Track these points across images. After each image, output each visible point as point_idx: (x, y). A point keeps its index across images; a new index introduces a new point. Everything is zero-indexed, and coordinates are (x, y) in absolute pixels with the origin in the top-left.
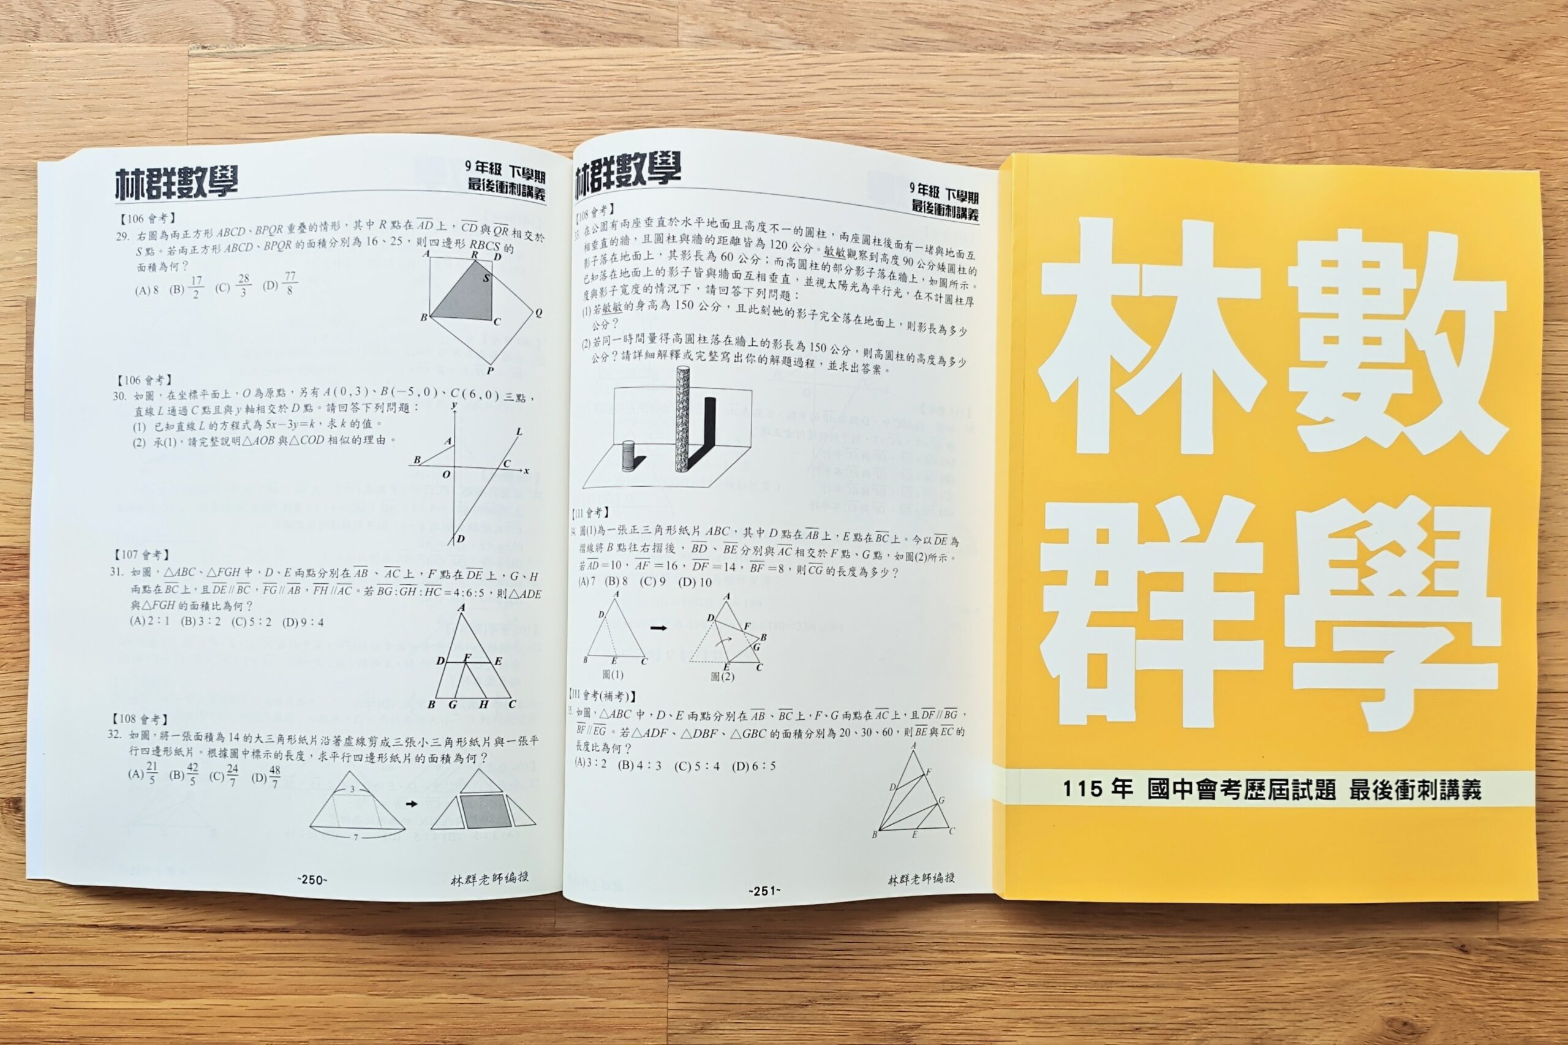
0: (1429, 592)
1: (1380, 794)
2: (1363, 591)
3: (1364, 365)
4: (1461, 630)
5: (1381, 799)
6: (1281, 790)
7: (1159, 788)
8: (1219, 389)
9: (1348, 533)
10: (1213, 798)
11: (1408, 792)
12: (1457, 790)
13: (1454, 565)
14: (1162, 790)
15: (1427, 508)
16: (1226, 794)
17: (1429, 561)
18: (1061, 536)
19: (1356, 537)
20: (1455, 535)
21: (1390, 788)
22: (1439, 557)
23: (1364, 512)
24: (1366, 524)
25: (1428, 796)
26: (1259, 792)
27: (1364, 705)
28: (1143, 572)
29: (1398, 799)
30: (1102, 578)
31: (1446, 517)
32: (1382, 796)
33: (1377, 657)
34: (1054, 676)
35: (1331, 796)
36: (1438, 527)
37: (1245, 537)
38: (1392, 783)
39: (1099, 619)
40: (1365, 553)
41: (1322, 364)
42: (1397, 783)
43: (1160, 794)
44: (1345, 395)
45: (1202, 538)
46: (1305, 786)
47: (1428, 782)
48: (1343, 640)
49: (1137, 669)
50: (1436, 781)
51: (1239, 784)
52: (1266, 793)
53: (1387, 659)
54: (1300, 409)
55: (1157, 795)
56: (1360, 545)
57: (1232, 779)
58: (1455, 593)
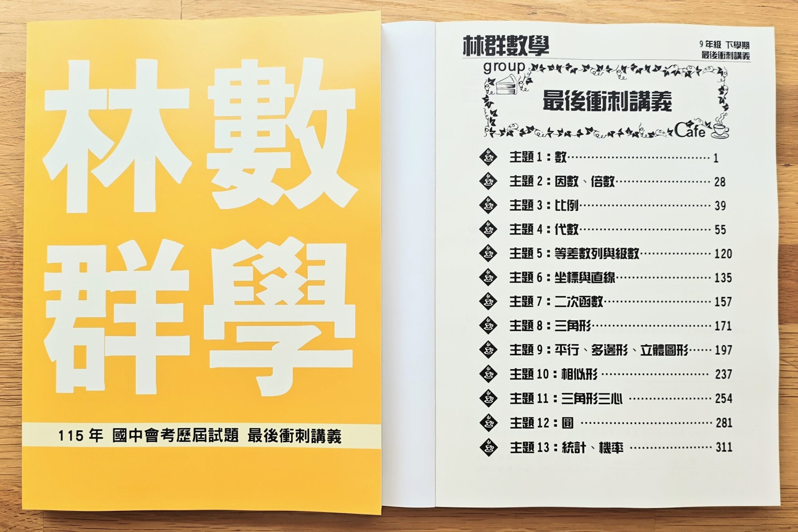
0: (304, 301)
1: (269, 439)
2: (257, 301)
3: (257, 150)
4: (327, 327)
5: (269, 441)
6: (201, 435)
7: (120, 435)
8: (160, 169)
9: (247, 263)
10: (156, 441)
11: (289, 437)
12: (324, 437)
13: (322, 283)
14: (122, 436)
16: (164, 438)
17: (304, 280)
18: (57, 268)
19: (253, 266)
20: (322, 263)
21: (276, 434)
22: (311, 277)
23: (257, 248)
24: (259, 257)
25: (303, 440)
26: (187, 437)
27: (258, 378)
28: (109, 291)
29: (281, 442)
30: (83, 295)
31: (315, 251)
32: (270, 439)
33: (267, 346)
34: (53, 361)
35: (235, 439)
36: (309, 257)
37: (176, 267)
38: (278, 431)
39: (81, 323)
40: (258, 276)
41: (229, 150)
42: (281, 431)
43: (121, 439)
44: (245, 170)
45: (148, 267)
46: (218, 433)
47: (303, 430)
48: (243, 335)
49: (106, 356)
50: (308, 430)
51: (173, 431)
52: (191, 437)
53: (274, 347)
54: (214, 181)
55: (119, 440)
56: (256, 272)
57: (168, 429)
58: (322, 302)
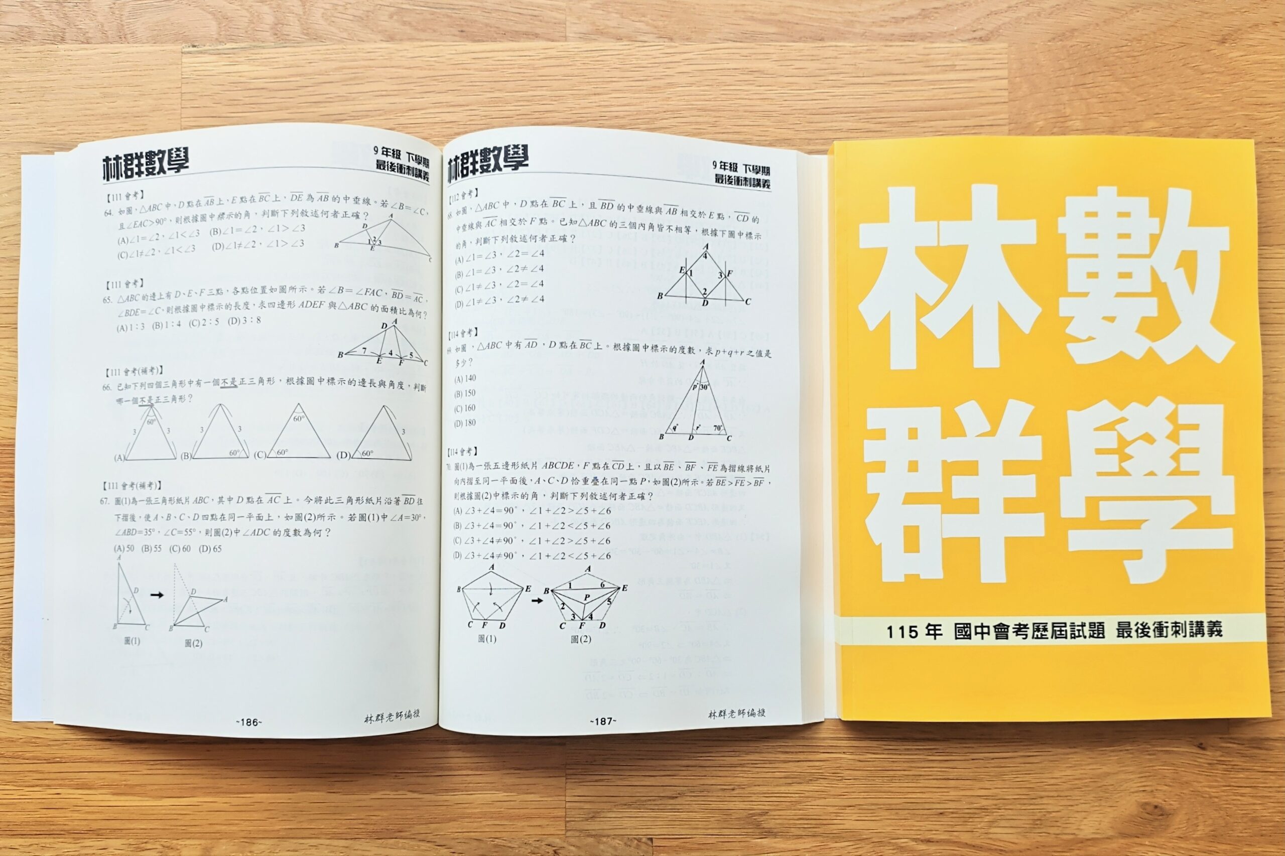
0: (1176, 472)
1: (1141, 633)
2: (1123, 472)
3: (1119, 295)
4: (1203, 502)
5: (1141, 637)
6: (1061, 631)
7: (963, 631)
8: (1004, 317)
9: (1109, 427)
10: (1007, 638)
11: (1163, 631)
12: (1203, 629)
13: (1195, 450)
14: (966, 632)
15: (1173, 406)
16: (1017, 635)
17: (1175, 448)
18: (880, 434)
19: (1116, 430)
20: (1195, 427)
21: (1149, 628)
22: (1183, 445)
23: (1122, 409)
24: (1123, 420)
25: (1179, 634)
26: (1043, 633)
27: (1126, 563)
28: (946, 461)
29: (1155, 637)
30: (913, 466)
31: (1187, 413)
32: (1142, 635)
33: (1136, 524)
34: (877, 544)
35: (1101, 635)
36: (1181, 421)
37: (1027, 431)
38: (1150, 625)
39: (912, 498)
40: (1123, 443)
41: (1085, 294)
42: (1154, 624)
43: (964, 636)
44: (1104, 318)
45: (992, 433)
46: (1080, 628)
47: (1179, 623)
48: (1107, 512)
49: (944, 537)
50: (1185, 622)
51: (1027, 627)
52: (1049, 633)
53: (1143, 526)
54: (1069, 330)
55: (962, 636)
56: (1120, 437)
57: (1022, 623)
58: (1197, 473)
